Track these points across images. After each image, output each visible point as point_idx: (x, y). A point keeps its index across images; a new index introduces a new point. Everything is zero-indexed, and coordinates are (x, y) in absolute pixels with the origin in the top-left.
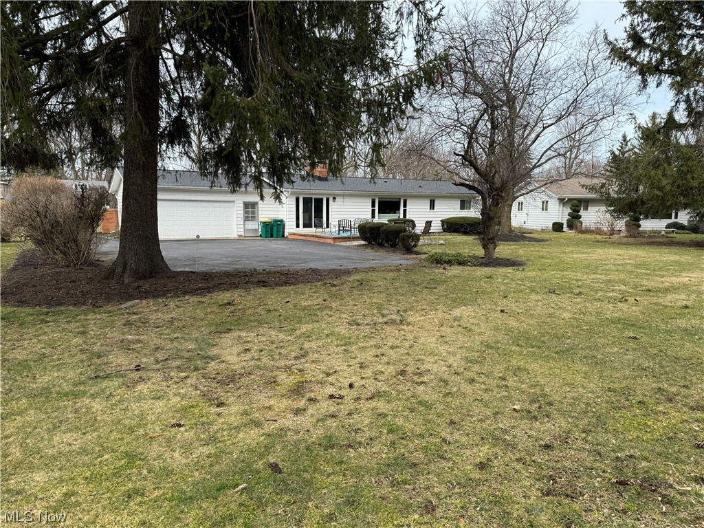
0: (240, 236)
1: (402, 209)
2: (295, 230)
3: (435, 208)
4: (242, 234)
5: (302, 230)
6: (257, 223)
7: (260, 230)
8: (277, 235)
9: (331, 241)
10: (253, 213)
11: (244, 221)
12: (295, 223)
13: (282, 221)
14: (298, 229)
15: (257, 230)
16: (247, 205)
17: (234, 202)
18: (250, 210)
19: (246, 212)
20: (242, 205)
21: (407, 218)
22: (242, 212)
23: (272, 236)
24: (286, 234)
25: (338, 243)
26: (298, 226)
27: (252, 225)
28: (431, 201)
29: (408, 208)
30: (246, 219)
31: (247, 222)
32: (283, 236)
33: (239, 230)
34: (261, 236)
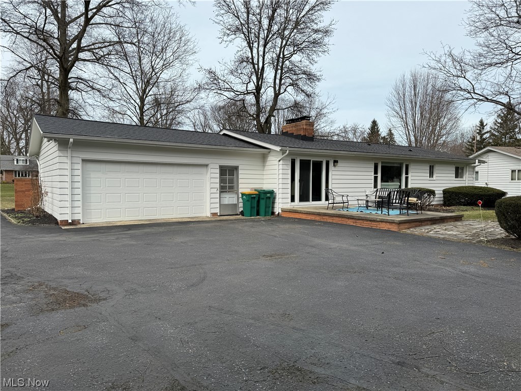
0: (214, 214)
1: (404, 176)
2: (289, 205)
3: (434, 176)
4: (217, 211)
5: (298, 205)
6: (236, 196)
7: (241, 205)
8: (265, 212)
9: (394, 228)
10: (231, 181)
11: (221, 192)
12: (289, 196)
13: (272, 192)
14: (293, 203)
15: (235, 206)
16: (223, 170)
17: (207, 166)
18: (228, 177)
19: (222, 181)
20: (218, 171)
21: (409, 186)
22: (218, 180)
23: (258, 214)
24: (277, 210)
25: (408, 231)
26: (293, 200)
27: (230, 199)
28: (430, 166)
29: (409, 175)
30: (223, 190)
31: (223, 195)
32: (273, 213)
33: (213, 206)
34: (242, 213)
